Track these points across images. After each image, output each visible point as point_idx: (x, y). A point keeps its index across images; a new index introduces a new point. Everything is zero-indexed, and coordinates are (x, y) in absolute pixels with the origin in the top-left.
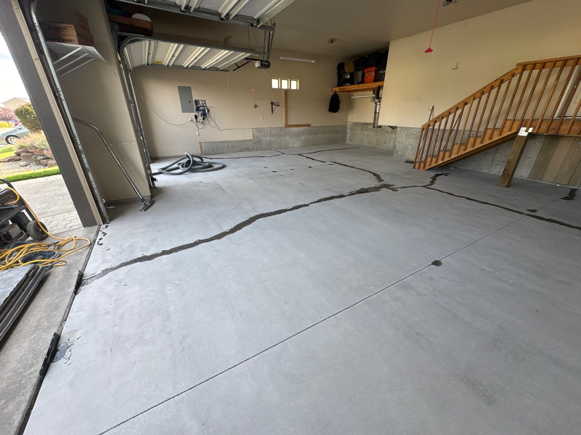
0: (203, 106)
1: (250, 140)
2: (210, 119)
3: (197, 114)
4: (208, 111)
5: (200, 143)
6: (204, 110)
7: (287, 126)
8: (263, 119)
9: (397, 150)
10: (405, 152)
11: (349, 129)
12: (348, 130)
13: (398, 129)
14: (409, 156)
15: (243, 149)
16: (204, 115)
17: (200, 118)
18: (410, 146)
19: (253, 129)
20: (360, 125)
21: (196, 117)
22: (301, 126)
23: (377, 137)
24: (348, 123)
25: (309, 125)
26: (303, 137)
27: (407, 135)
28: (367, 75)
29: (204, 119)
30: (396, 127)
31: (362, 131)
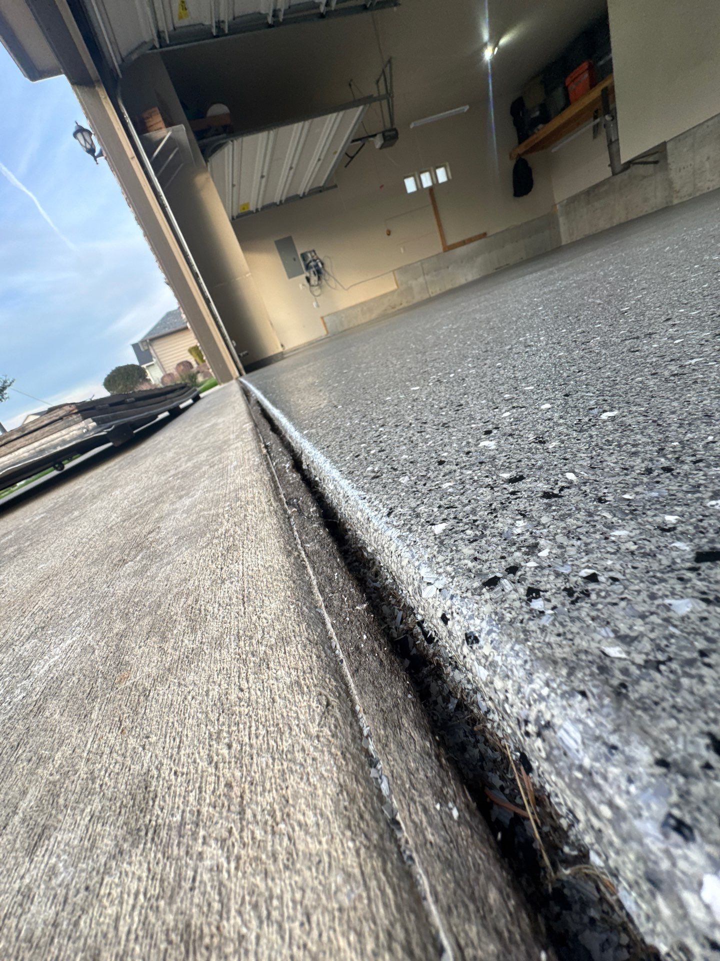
0: (314, 260)
1: (393, 292)
2: (327, 277)
3: (308, 275)
4: (322, 264)
5: (322, 318)
6: (317, 265)
7: (448, 248)
8: (404, 250)
11: (562, 213)
12: (561, 219)
15: (386, 310)
16: (319, 273)
17: (314, 279)
19: (393, 271)
20: (583, 196)
21: (308, 279)
22: (470, 240)
24: (557, 204)
25: (484, 235)
26: (479, 260)
28: (572, 87)
29: (319, 279)
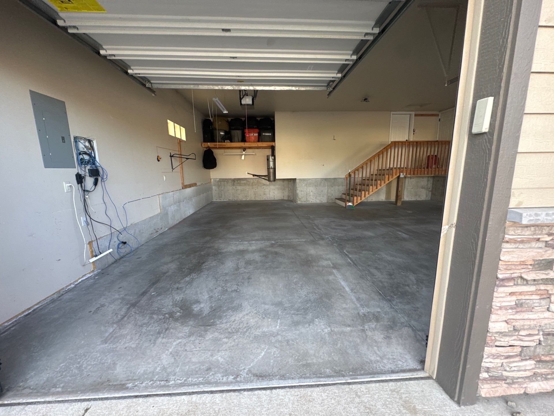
0: (89, 154)
1: (158, 216)
6: (93, 163)
7: (184, 186)
8: (166, 178)
9: (300, 198)
10: (308, 198)
11: (214, 185)
12: (214, 187)
13: (297, 181)
14: (312, 200)
15: (152, 234)
16: (97, 174)
17: (90, 181)
18: (311, 193)
19: (159, 195)
20: (230, 181)
21: (80, 179)
22: (192, 185)
23: (254, 190)
24: (212, 180)
25: (196, 184)
27: (306, 185)
29: (96, 182)
30: (295, 179)
31: (234, 187)
